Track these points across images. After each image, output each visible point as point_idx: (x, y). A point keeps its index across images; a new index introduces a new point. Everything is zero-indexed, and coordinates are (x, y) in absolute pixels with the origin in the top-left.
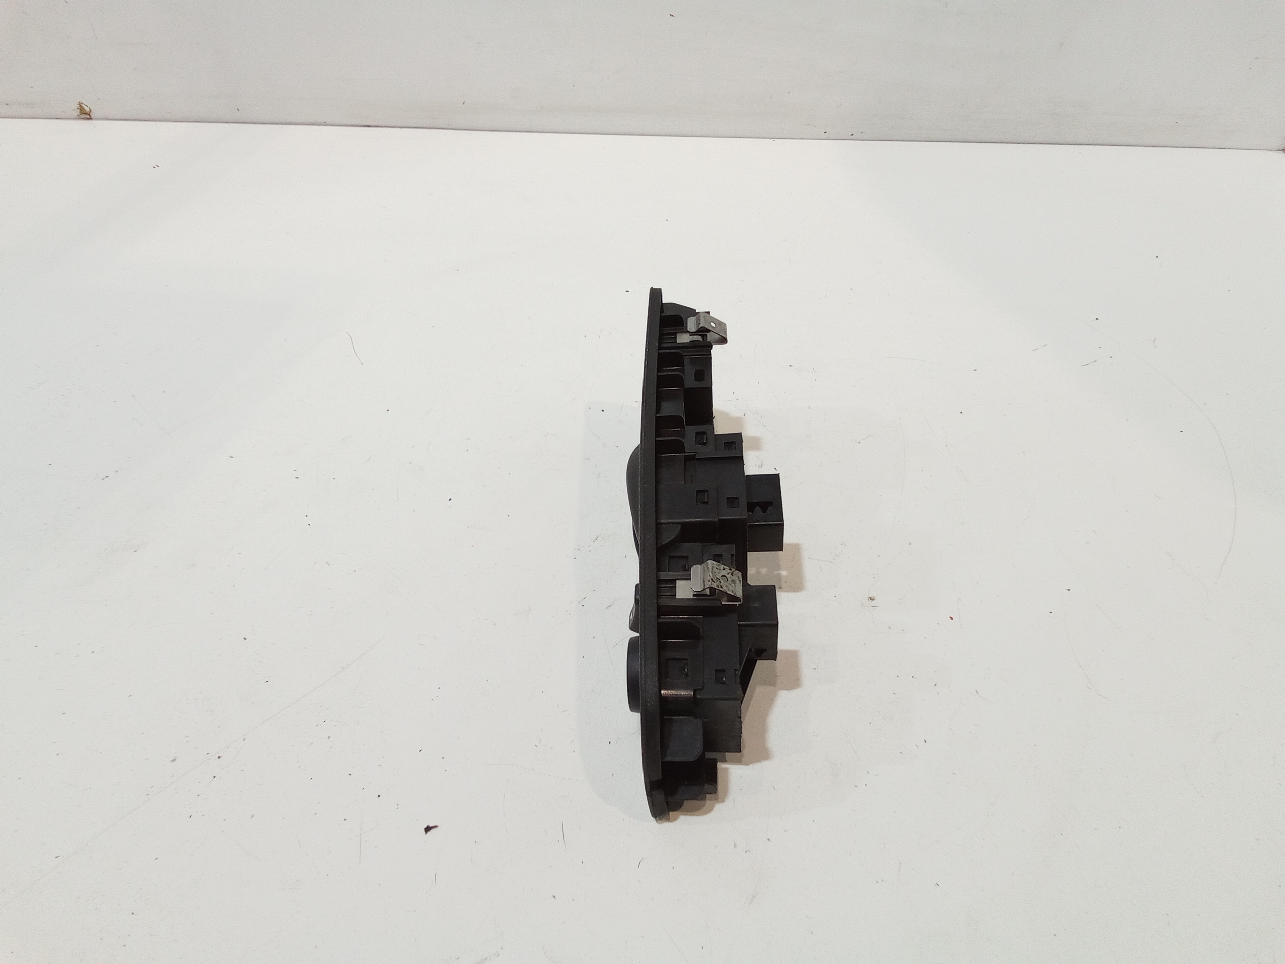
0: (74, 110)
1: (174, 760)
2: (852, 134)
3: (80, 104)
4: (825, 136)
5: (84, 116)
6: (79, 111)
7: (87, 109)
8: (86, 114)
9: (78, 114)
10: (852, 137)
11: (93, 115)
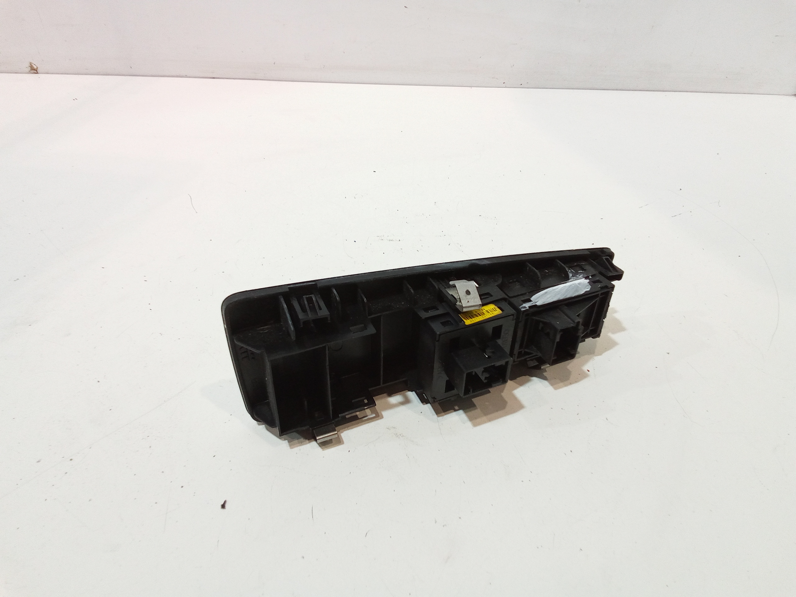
0: (27, 68)
1: (39, 462)
2: (521, 84)
3: (31, 63)
4: (504, 85)
5: (33, 71)
6: (30, 68)
7: (35, 67)
8: (34, 70)
9: (30, 70)
10: (521, 86)
11: (39, 71)
